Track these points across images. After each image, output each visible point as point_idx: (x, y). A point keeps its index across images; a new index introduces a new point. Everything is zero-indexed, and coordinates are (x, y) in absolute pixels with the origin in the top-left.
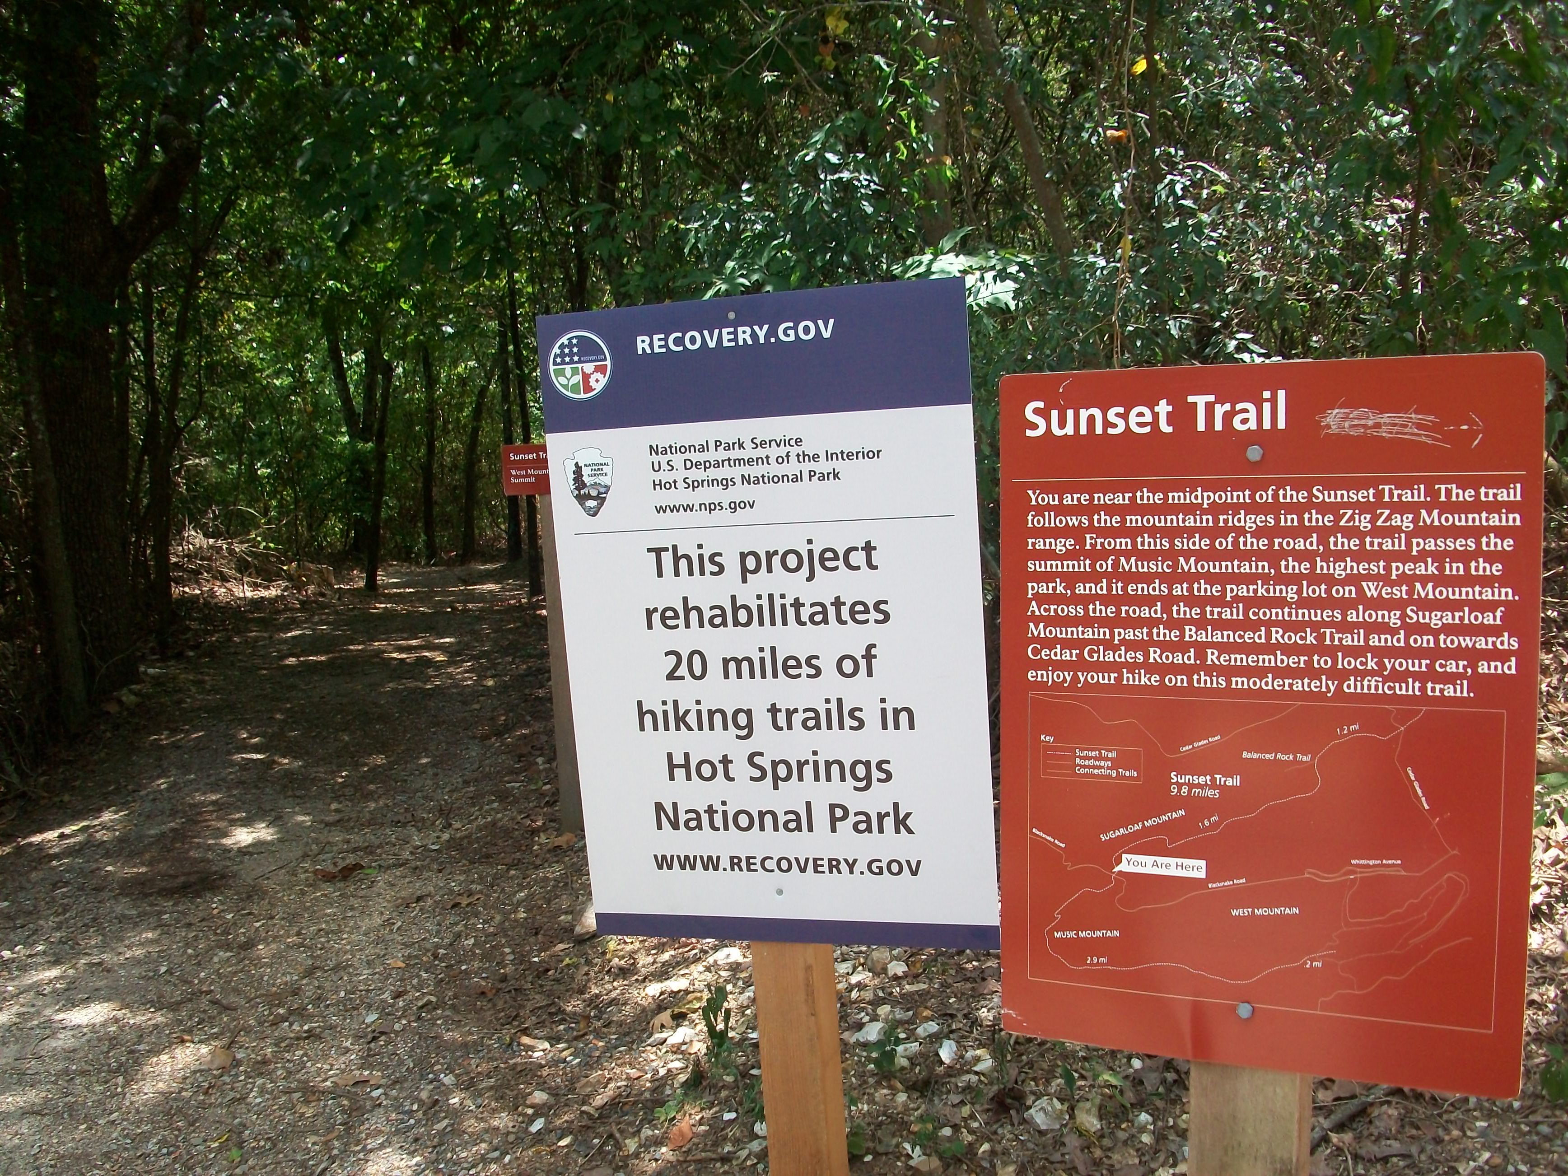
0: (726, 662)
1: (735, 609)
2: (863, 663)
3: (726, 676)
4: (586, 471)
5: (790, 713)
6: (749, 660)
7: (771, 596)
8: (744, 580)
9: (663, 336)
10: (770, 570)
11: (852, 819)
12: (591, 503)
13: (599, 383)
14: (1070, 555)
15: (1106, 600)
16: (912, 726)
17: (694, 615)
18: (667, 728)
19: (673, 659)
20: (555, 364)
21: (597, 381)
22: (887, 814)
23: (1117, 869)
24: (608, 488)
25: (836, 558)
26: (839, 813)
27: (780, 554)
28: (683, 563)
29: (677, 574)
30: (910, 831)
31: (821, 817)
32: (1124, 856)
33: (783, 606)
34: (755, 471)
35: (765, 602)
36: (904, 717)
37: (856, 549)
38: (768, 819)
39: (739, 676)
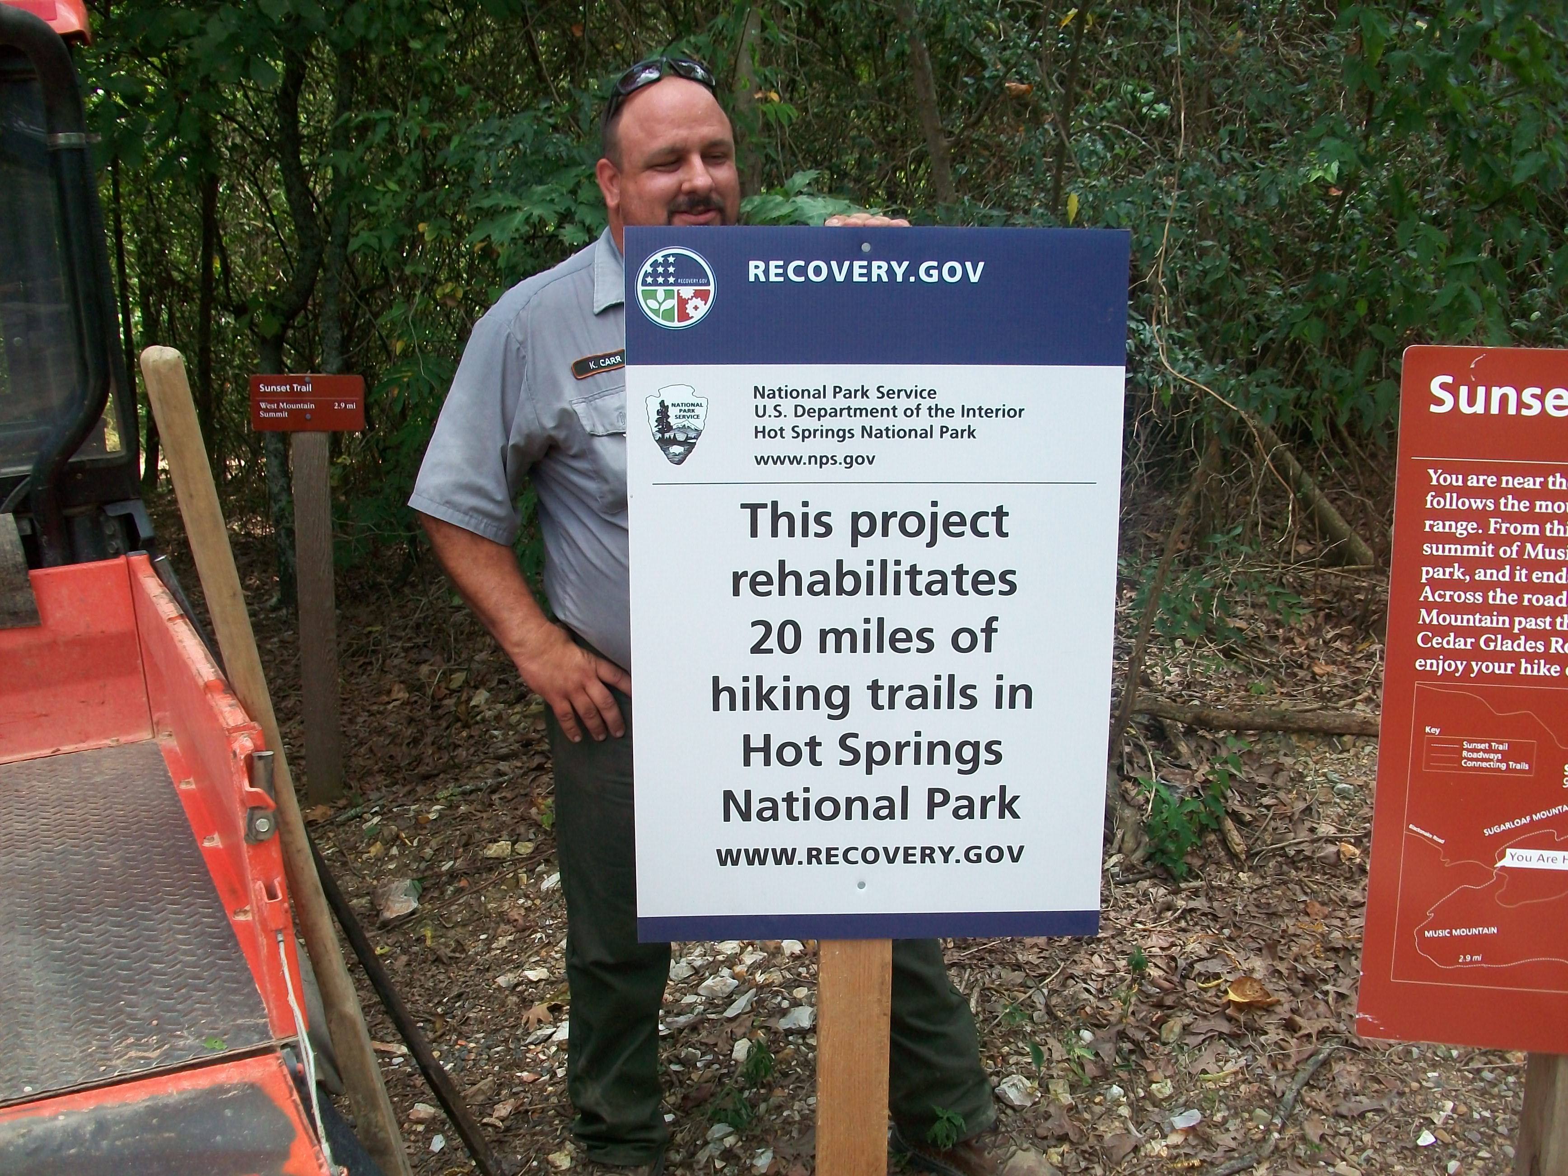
0: (824, 634)
1: (841, 575)
2: (981, 638)
3: (823, 649)
4: (672, 412)
5: (893, 691)
6: (852, 632)
7: (884, 563)
8: (854, 544)
9: (781, 263)
10: (885, 533)
11: (952, 804)
12: (677, 449)
13: (698, 310)
14: (1471, 539)
15: (1507, 588)
16: (1028, 705)
17: (790, 581)
18: (746, 707)
19: (761, 630)
20: (644, 283)
21: (696, 308)
22: (993, 798)
23: (1499, 864)
24: (699, 433)
25: (963, 523)
26: (939, 797)
27: (899, 516)
28: (783, 523)
29: (775, 533)
30: (1015, 815)
31: (918, 803)
32: (1508, 851)
33: (897, 574)
34: (879, 423)
35: (876, 569)
36: (1021, 695)
37: (986, 514)
38: (857, 807)
39: (838, 649)
